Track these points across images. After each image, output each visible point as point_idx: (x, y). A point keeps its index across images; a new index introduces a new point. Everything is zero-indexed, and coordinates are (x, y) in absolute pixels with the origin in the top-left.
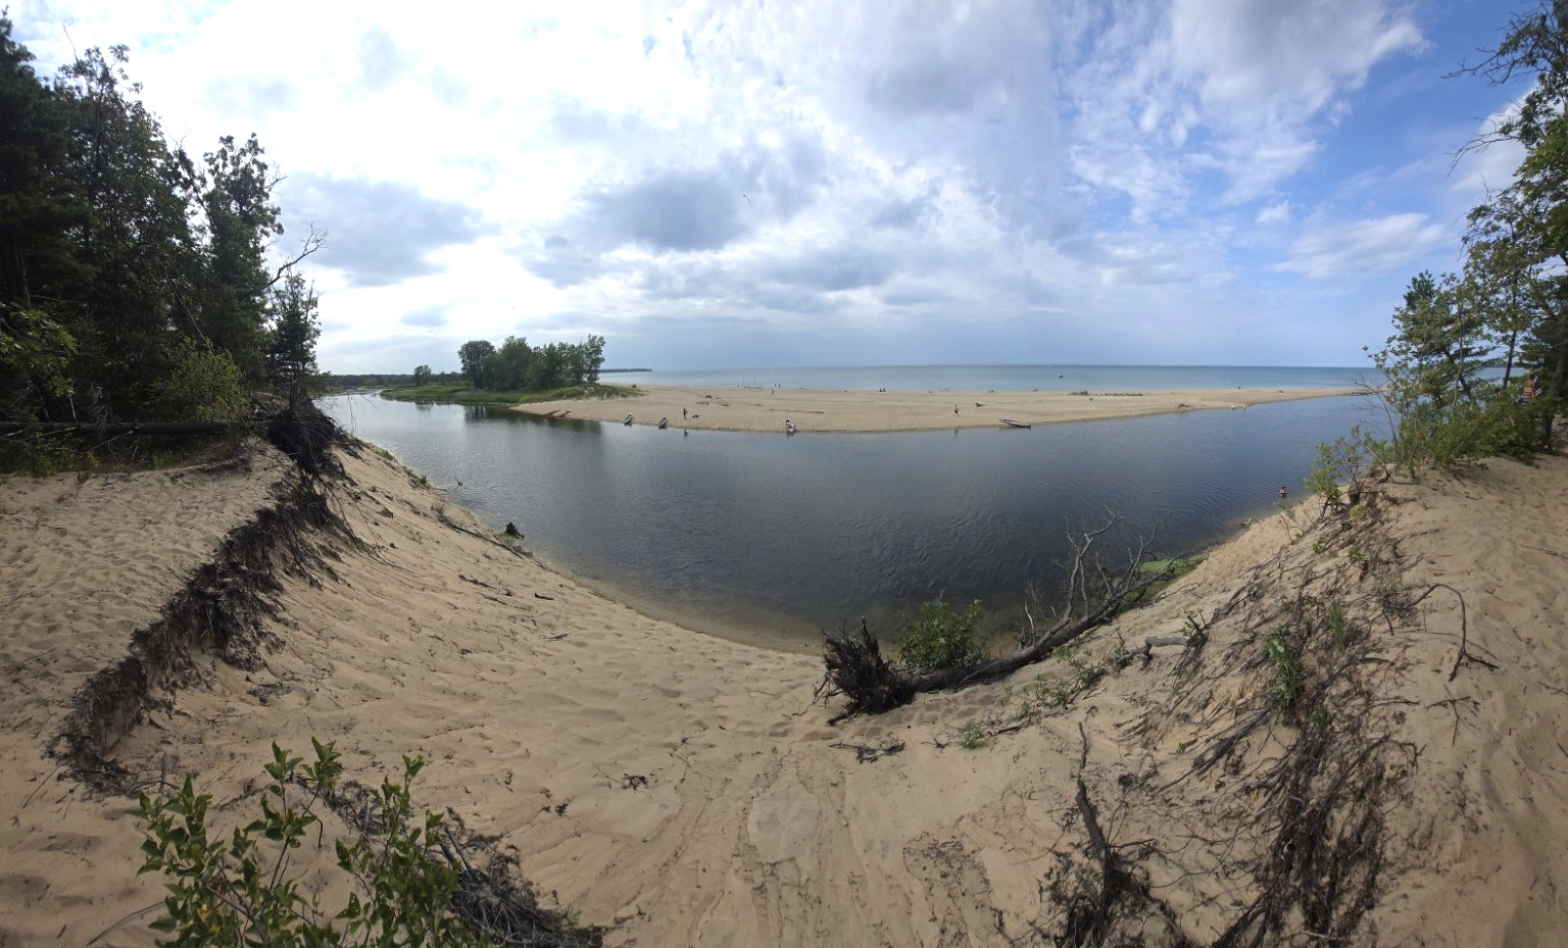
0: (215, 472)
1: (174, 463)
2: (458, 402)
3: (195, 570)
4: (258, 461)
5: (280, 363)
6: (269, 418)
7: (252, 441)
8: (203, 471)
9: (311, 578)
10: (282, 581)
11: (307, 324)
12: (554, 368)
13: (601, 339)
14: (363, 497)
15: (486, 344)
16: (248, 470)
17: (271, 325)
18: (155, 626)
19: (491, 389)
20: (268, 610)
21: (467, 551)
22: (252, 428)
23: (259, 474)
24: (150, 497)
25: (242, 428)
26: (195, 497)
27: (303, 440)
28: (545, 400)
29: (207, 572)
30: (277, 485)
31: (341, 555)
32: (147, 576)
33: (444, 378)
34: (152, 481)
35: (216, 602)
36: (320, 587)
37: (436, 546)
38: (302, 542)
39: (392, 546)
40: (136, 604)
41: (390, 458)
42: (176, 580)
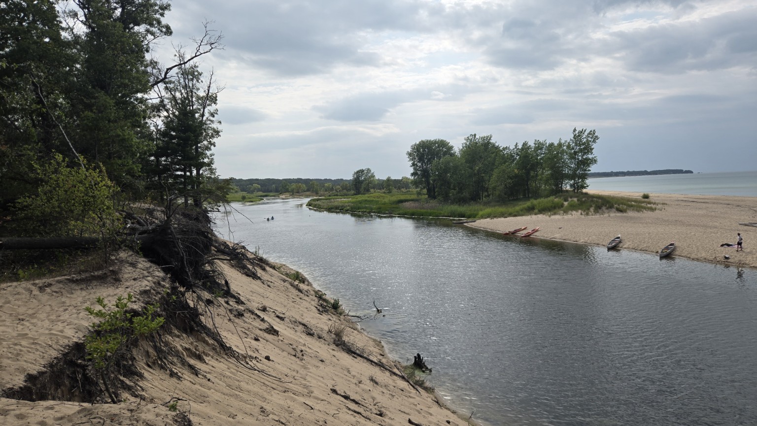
0: (85, 282)
1: (40, 276)
2: (403, 215)
3: (69, 346)
4: (127, 272)
5: (167, 168)
6: (141, 233)
7: (123, 255)
8: (72, 281)
9: (171, 371)
10: (143, 371)
11: (202, 123)
12: (528, 173)
13: (592, 133)
14: (247, 315)
15: (442, 144)
16: (118, 280)
17: (157, 123)
18: (41, 374)
19: (446, 199)
20: (128, 388)
21: (353, 373)
22: (123, 241)
23: (128, 284)
24: (20, 303)
25: (113, 242)
26: (64, 302)
27: (178, 253)
28: (511, 215)
29: (78, 347)
30: (145, 292)
31: (206, 359)
32: (31, 348)
33: (389, 185)
34: (20, 290)
35: (84, 370)
36: (179, 378)
37: (320, 364)
38: (167, 344)
39: (267, 358)
40: (25, 361)
41: (303, 280)
42: (54, 351)
